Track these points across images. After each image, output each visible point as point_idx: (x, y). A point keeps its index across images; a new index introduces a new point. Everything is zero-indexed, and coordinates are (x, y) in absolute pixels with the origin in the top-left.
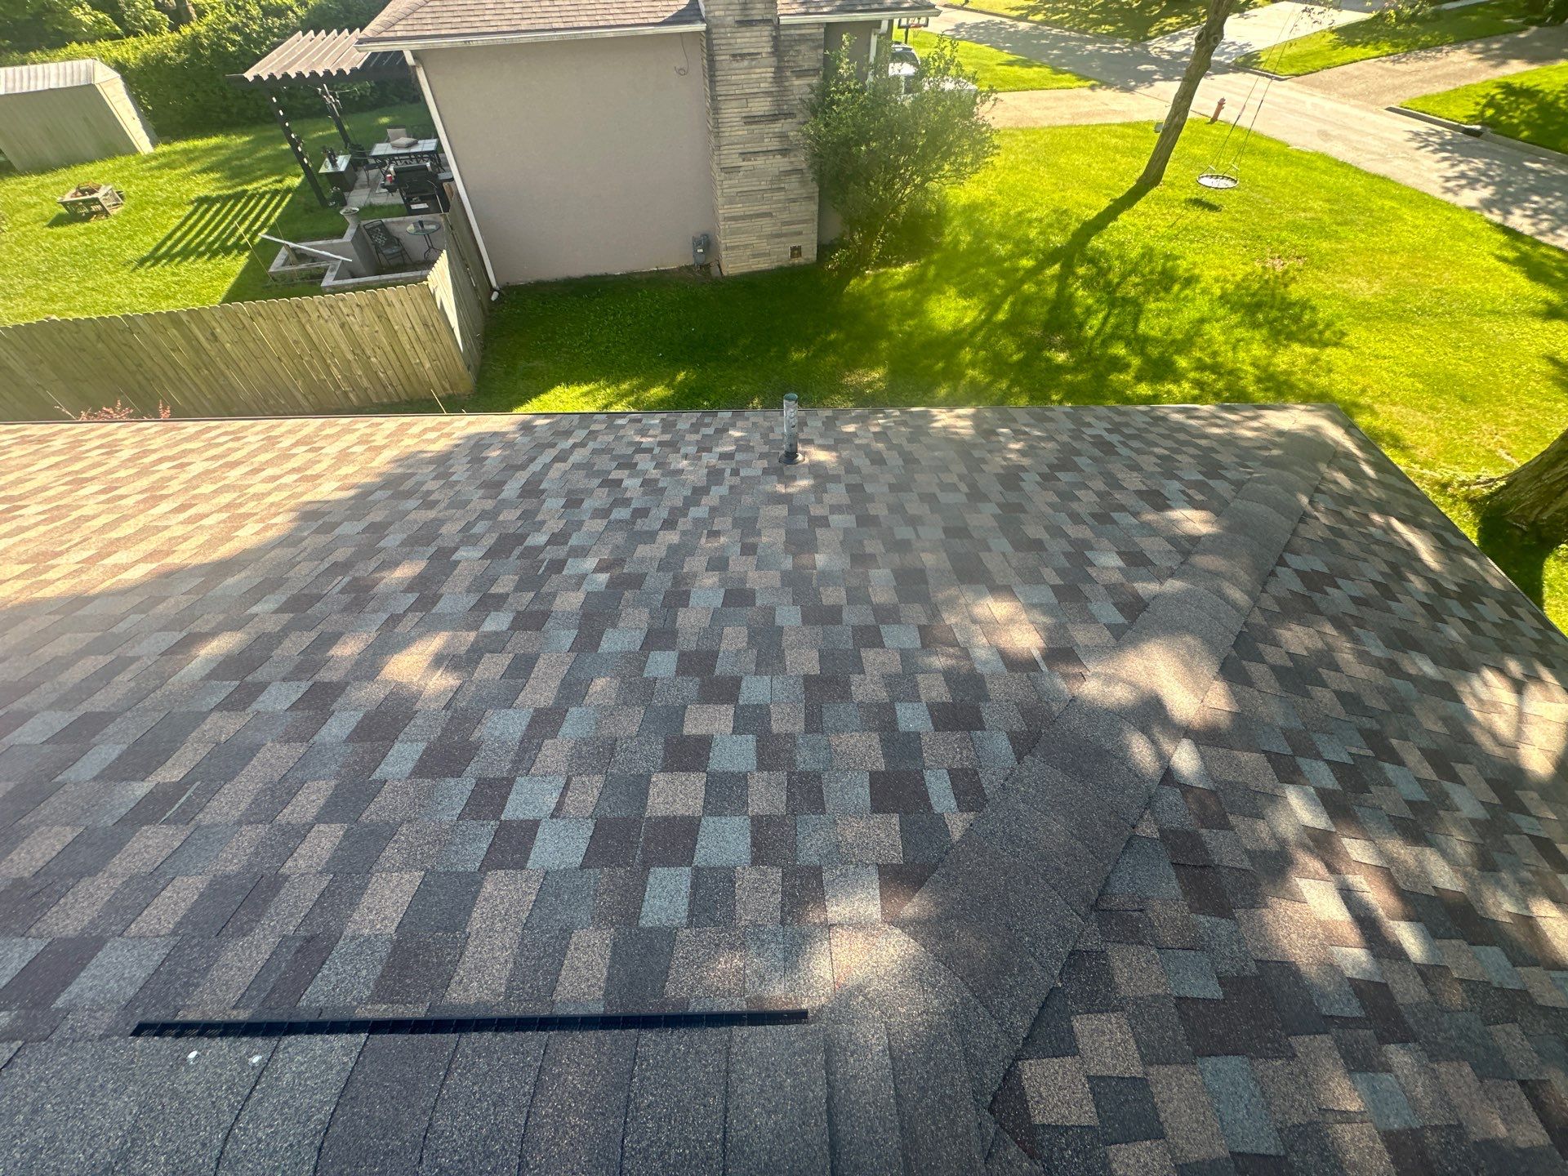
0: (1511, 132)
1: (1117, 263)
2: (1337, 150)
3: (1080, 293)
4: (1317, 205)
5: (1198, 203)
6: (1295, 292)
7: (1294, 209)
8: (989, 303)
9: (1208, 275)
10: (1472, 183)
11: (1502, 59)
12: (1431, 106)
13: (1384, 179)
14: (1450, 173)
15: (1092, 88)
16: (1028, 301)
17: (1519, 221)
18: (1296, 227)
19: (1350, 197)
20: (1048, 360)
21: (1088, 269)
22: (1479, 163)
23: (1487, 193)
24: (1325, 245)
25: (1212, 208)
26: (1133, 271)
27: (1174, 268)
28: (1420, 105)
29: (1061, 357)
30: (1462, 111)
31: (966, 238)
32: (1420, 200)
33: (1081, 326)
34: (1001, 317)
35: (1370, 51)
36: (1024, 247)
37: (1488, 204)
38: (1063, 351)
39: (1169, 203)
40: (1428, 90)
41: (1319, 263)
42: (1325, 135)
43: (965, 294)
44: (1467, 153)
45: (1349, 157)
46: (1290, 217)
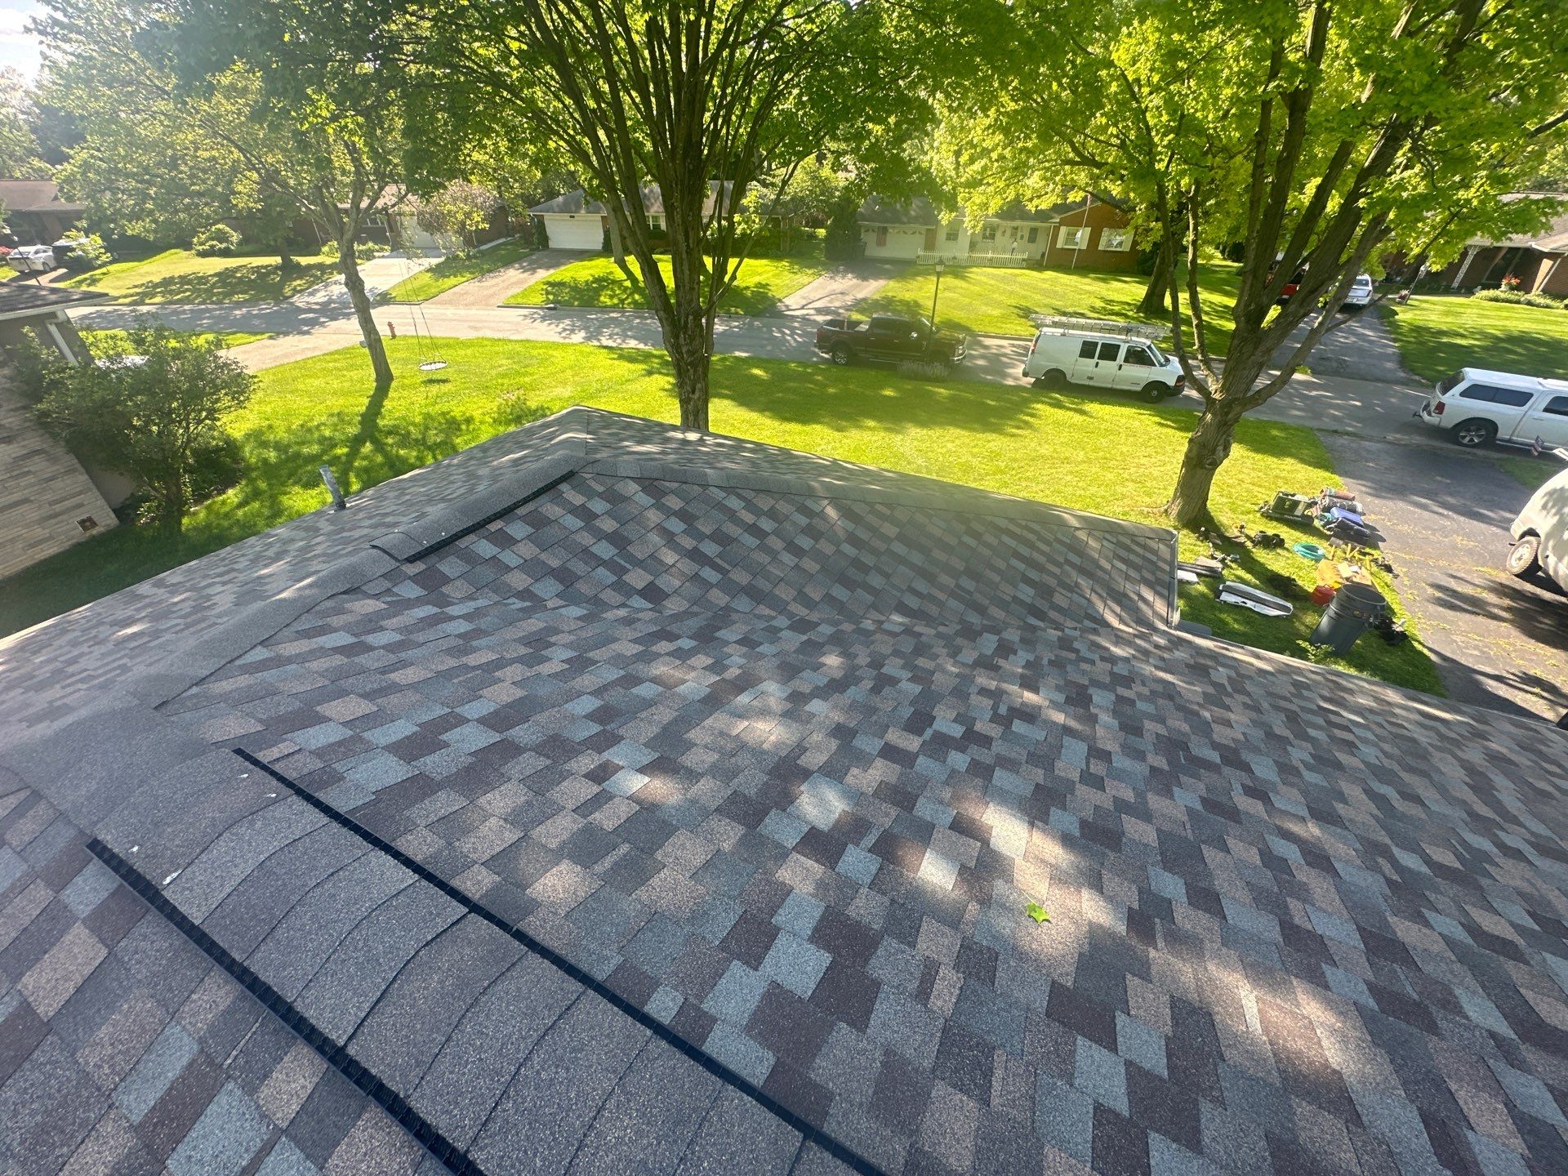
0: (568, 304)
1: (412, 428)
2: (489, 334)
5: (431, 381)
6: (533, 404)
7: (493, 367)
9: (477, 414)
10: (572, 331)
11: (534, 270)
12: (520, 300)
13: (528, 341)
14: (559, 329)
15: (271, 338)
17: (605, 342)
18: (504, 376)
19: (518, 353)
22: (567, 322)
23: (583, 334)
24: (527, 379)
25: (444, 381)
26: (427, 428)
27: (454, 418)
30: (538, 299)
32: (555, 346)
35: (460, 279)
37: (588, 339)
39: (413, 387)
40: (511, 293)
41: (532, 387)
42: (475, 328)
44: (559, 319)
45: (500, 335)
46: (494, 372)
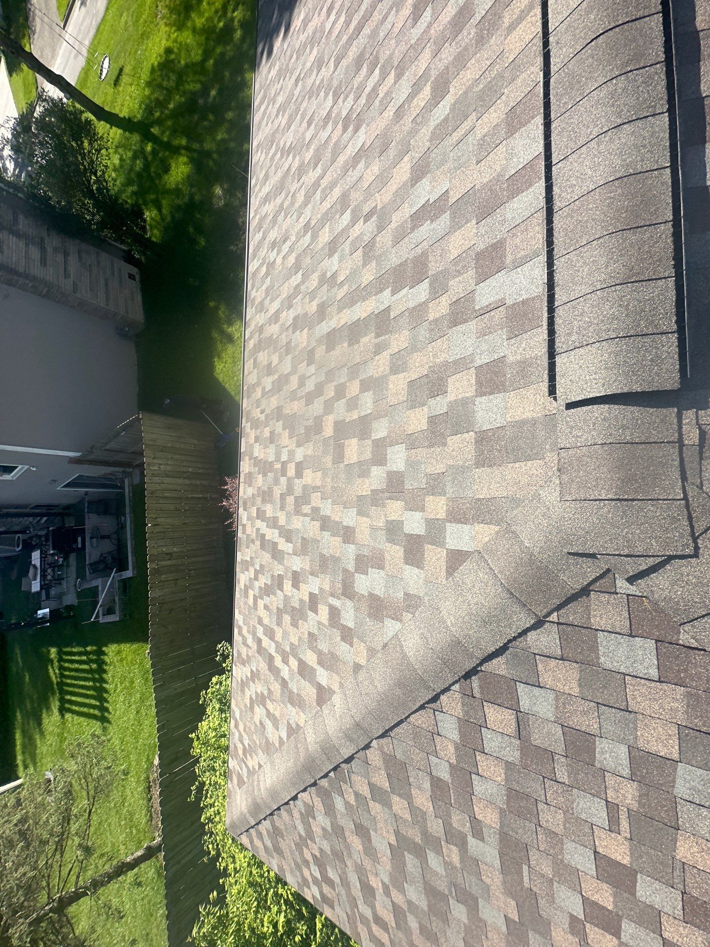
1: (153, 98)
3: (171, 106)
4: (123, 20)
5: (117, 82)
8: (174, 153)
9: (165, 45)
16: (174, 132)
18: (137, 21)
19: (120, 8)
20: (215, 98)
21: (156, 112)
25: (121, 70)
26: (159, 85)
27: (160, 65)
28: (64, 10)
29: (213, 93)
31: (131, 189)
33: (194, 93)
34: (184, 142)
36: (139, 154)
38: (209, 94)
39: (116, 95)
43: (167, 170)
